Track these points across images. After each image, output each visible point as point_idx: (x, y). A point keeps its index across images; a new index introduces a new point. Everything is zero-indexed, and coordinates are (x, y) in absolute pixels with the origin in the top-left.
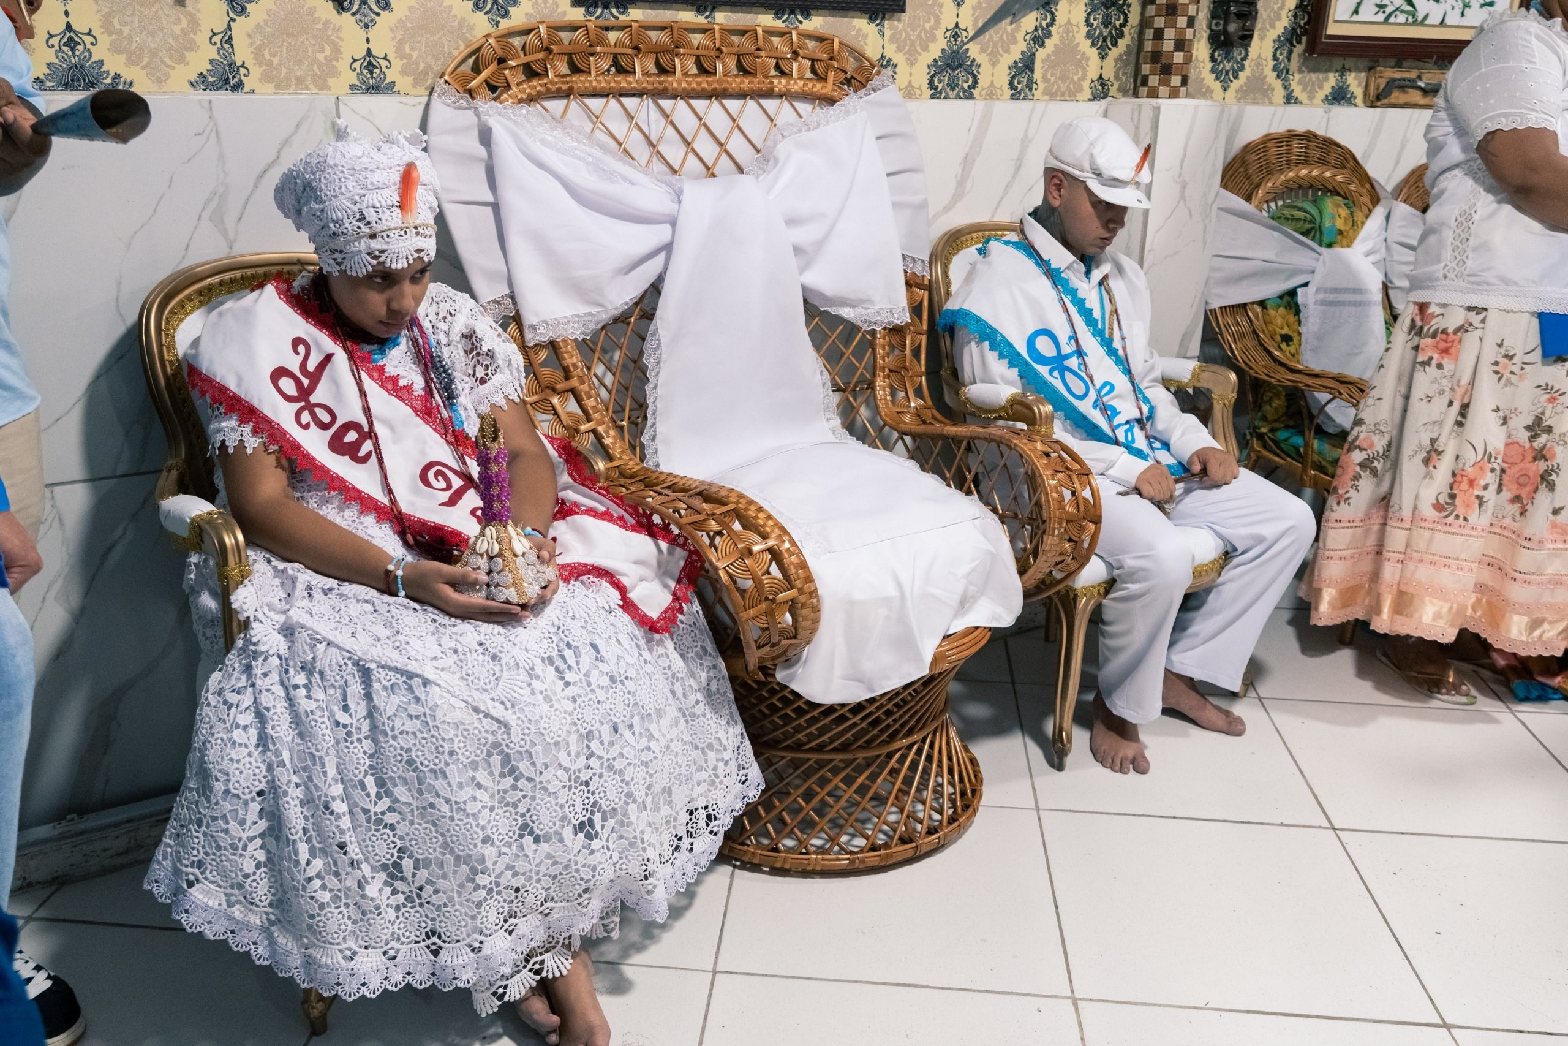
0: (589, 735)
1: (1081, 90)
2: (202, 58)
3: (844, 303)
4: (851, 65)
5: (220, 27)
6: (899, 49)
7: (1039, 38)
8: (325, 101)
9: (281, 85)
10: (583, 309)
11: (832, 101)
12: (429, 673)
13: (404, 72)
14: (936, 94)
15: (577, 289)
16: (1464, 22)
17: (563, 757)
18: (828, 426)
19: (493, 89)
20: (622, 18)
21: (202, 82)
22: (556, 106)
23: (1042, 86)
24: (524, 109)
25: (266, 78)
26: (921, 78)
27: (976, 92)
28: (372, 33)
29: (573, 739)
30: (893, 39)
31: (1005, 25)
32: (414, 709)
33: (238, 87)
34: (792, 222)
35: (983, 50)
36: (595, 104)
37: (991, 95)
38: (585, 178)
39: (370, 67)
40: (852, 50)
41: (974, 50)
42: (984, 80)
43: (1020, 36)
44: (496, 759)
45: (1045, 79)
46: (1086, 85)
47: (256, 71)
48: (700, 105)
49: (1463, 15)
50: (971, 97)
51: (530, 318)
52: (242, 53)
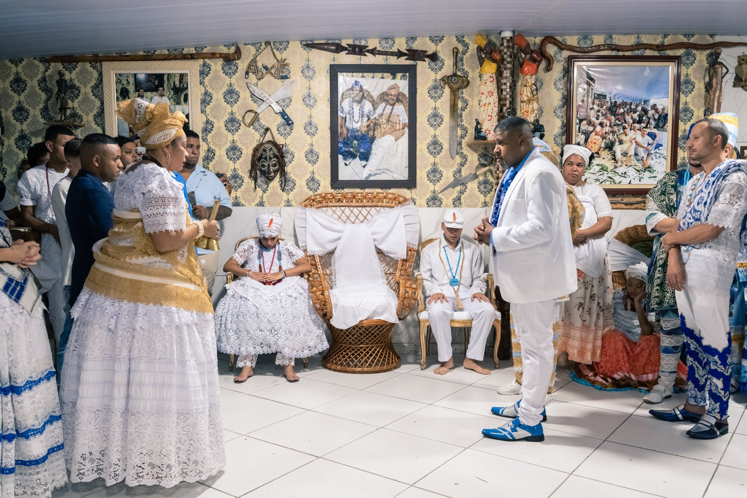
0: (274, 315)
1: (478, 205)
2: (258, 201)
3: (391, 253)
4: (401, 199)
5: (261, 195)
6: (417, 196)
7: (462, 192)
8: (278, 208)
9: (271, 205)
10: (321, 249)
11: (393, 207)
12: (249, 298)
13: (295, 203)
14: (429, 206)
15: (320, 245)
16: (640, 183)
17: (267, 316)
18: (382, 281)
19: (311, 205)
20: (343, 191)
21: (257, 205)
22: (325, 209)
23: (464, 204)
24: (317, 210)
25: (268, 204)
26: (424, 202)
27: (442, 206)
28: (289, 196)
29: (270, 314)
30: (414, 194)
31: (450, 189)
32: (245, 304)
33: (263, 206)
34: (373, 234)
35: (443, 195)
36: (334, 208)
37: (447, 206)
38: (326, 223)
39: (288, 202)
40: (402, 197)
41: (440, 196)
42: (444, 202)
43: (455, 192)
44: (255, 314)
45: (465, 202)
46: (480, 203)
47: (267, 203)
48: (360, 209)
49: (640, 181)
50: (440, 207)
51: (308, 250)
52: (265, 200)
